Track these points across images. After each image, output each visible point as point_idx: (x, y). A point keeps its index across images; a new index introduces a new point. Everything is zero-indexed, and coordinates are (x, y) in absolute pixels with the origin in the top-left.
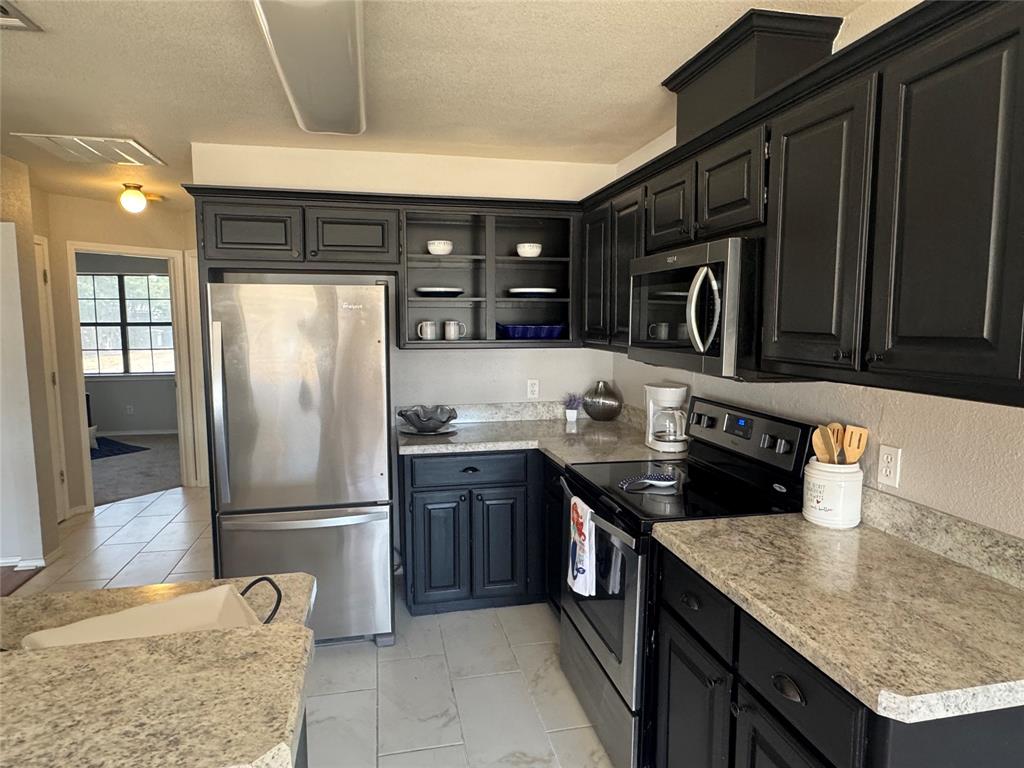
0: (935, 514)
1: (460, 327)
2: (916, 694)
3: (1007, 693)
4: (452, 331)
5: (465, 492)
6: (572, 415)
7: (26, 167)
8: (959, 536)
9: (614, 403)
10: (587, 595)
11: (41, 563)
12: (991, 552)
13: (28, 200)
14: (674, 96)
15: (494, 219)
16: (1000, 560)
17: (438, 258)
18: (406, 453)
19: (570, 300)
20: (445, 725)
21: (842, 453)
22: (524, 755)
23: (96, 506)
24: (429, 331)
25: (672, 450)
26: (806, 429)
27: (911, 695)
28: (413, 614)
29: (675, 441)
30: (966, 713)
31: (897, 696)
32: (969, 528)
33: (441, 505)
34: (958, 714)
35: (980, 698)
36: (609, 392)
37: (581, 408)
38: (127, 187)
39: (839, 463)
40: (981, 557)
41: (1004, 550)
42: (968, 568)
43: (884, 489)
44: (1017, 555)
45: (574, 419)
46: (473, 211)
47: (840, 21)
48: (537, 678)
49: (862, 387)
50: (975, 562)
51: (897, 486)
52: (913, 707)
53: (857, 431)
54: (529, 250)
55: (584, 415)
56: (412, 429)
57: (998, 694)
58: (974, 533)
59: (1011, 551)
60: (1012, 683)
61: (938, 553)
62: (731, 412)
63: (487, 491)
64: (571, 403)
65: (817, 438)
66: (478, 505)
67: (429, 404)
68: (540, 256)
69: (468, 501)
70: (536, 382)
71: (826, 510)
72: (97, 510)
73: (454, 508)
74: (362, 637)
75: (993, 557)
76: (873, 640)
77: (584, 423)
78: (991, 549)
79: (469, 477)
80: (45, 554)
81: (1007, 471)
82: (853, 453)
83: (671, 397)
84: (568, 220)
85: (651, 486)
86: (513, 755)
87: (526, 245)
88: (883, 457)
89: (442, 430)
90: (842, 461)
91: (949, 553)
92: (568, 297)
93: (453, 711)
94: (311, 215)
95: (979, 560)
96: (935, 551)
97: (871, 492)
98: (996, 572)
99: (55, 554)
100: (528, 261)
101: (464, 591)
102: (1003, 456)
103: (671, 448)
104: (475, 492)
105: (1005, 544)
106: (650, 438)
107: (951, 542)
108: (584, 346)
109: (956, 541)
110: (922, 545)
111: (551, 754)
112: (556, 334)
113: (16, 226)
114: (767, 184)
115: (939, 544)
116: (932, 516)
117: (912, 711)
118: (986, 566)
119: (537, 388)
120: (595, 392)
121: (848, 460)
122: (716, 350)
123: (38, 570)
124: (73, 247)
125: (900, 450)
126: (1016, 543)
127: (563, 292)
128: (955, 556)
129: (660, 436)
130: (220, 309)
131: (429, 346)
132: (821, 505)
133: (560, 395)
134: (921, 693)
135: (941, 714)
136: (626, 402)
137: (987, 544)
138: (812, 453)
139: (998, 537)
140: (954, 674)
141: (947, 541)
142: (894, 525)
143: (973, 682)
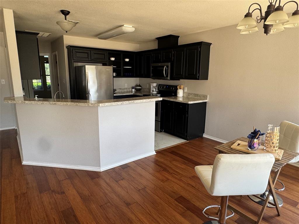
4: (114, 74)
6: (133, 90)
9: (141, 88)
15: (122, 54)
19: (134, 69)
26: (177, 86)
36: (140, 86)
47: (179, 36)
51: (186, 91)
53: (182, 85)
55: (135, 90)
59: (197, 95)
62: (166, 86)
64: (133, 88)
65: (178, 87)
70: (127, 84)
71: (179, 95)
77: (136, 92)
78: (195, 95)
82: (182, 88)
83: (155, 85)
88: (185, 88)
90: (181, 89)
97: (184, 93)
110: (189, 97)
116: (190, 94)
120: (137, 86)
122: (167, 76)
125: (187, 87)
129: (153, 91)
133: (130, 87)
136: (142, 87)
138: (177, 89)
142: (186, 96)
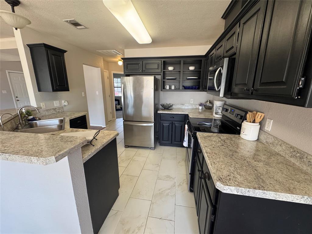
0: (278, 140)
1: (175, 87)
2: (228, 185)
3: (262, 194)
4: (173, 87)
5: (171, 122)
6: (200, 108)
7: (102, 58)
8: (284, 147)
9: (211, 105)
10: (186, 146)
11: (105, 127)
12: (292, 154)
13: (103, 64)
14: (225, 20)
15: (183, 61)
16: (294, 157)
17: (171, 71)
18: (159, 113)
19: (201, 80)
20: (157, 167)
21: (254, 120)
22: (170, 176)
23: (117, 118)
24: (168, 87)
25: (219, 117)
26: (246, 113)
27: (226, 185)
28: (160, 145)
29: (220, 115)
30: (245, 195)
31: (222, 185)
32: (287, 145)
33: (166, 124)
34: (241, 194)
35: (251, 192)
36: (210, 103)
37: (203, 106)
38: (119, 60)
39: (253, 123)
40: (289, 155)
41: (297, 154)
42: (284, 157)
43: (266, 131)
44: (300, 156)
45: (201, 108)
46: (178, 59)
48: (180, 162)
49: (265, 102)
50: (287, 156)
51: (270, 131)
52: (225, 188)
53: (260, 114)
54: (192, 68)
56: (163, 108)
57: (258, 193)
58: (288, 147)
59: (299, 154)
60: (265, 192)
61: (277, 151)
62: (231, 108)
63: (176, 122)
64: (201, 105)
65: (248, 115)
66: (174, 125)
67: (168, 103)
68: (195, 69)
69: (172, 124)
70: (193, 100)
71: (245, 135)
72: (117, 119)
73: (169, 125)
74: (148, 147)
75: (293, 155)
76: (229, 169)
77: (203, 109)
78: (292, 153)
79: (172, 119)
80: (106, 125)
81: (303, 129)
82: (258, 120)
84: (202, 60)
85: (205, 124)
86: (167, 176)
87: (191, 67)
88: (267, 122)
89: (170, 109)
91: (280, 152)
92: (200, 79)
93: (159, 165)
94: (144, 62)
95: (288, 155)
96: (276, 151)
97: (262, 132)
98: (293, 160)
99: (107, 126)
100: (192, 71)
101: (170, 142)
102: (303, 124)
103: (218, 116)
104: (173, 122)
105: (297, 152)
106: (214, 114)
107: (281, 149)
108: (203, 91)
109: (282, 149)
110: (273, 148)
111: (175, 178)
112: (197, 88)
113: (101, 69)
114: (238, 41)
115: (278, 149)
116: (277, 140)
117: (224, 190)
118: (290, 158)
119: (193, 101)
121: (256, 122)
123: (105, 128)
124: (113, 72)
125: (272, 120)
126: (301, 152)
127: (199, 78)
128: (281, 153)
129: (216, 113)
130: (123, 82)
131: (167, 91)
132: (244, 133)
133: (199, 102)
134: (229, 186)
135: (235, 193)
137: (292, 151)
138: (246, 119)
139: (295, 149)
140: (246, 184)
141: (280, 148)
142: (266, 142)
143: (251, 187)
